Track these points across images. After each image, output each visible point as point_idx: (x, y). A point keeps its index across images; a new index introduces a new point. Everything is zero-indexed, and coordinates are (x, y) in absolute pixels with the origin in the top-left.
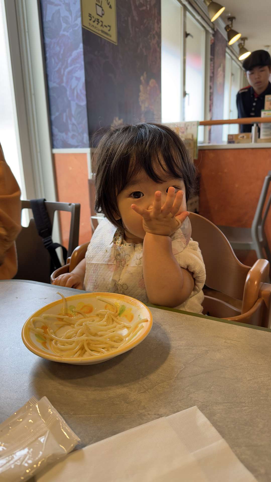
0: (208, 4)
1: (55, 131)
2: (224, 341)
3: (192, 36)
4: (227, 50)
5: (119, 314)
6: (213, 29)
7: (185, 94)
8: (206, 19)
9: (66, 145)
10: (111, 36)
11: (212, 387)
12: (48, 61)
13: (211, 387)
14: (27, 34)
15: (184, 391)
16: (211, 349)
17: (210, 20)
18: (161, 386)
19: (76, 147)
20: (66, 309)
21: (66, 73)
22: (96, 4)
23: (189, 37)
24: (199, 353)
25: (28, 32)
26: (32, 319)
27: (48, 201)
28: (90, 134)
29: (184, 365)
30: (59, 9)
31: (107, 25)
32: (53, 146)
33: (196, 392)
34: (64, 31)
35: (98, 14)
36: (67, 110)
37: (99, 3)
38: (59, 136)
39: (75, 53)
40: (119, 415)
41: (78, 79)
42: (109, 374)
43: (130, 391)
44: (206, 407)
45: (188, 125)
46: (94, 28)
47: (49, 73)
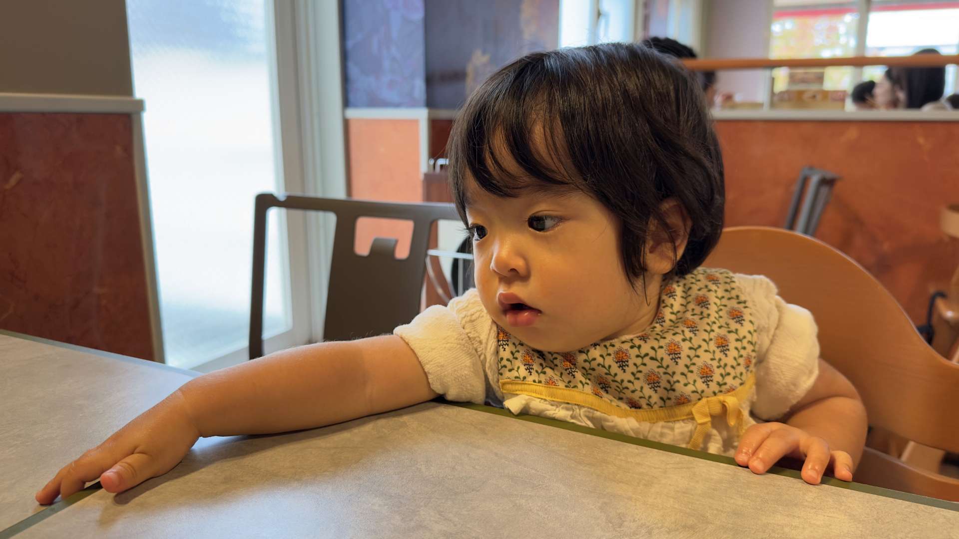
1: (353, 71)
7: (599, 14)
9: (374, 102)
19: (397, 105)
28: (430, 81)
32: (346, 103)
36: (382, 30)
38: (361, 82)
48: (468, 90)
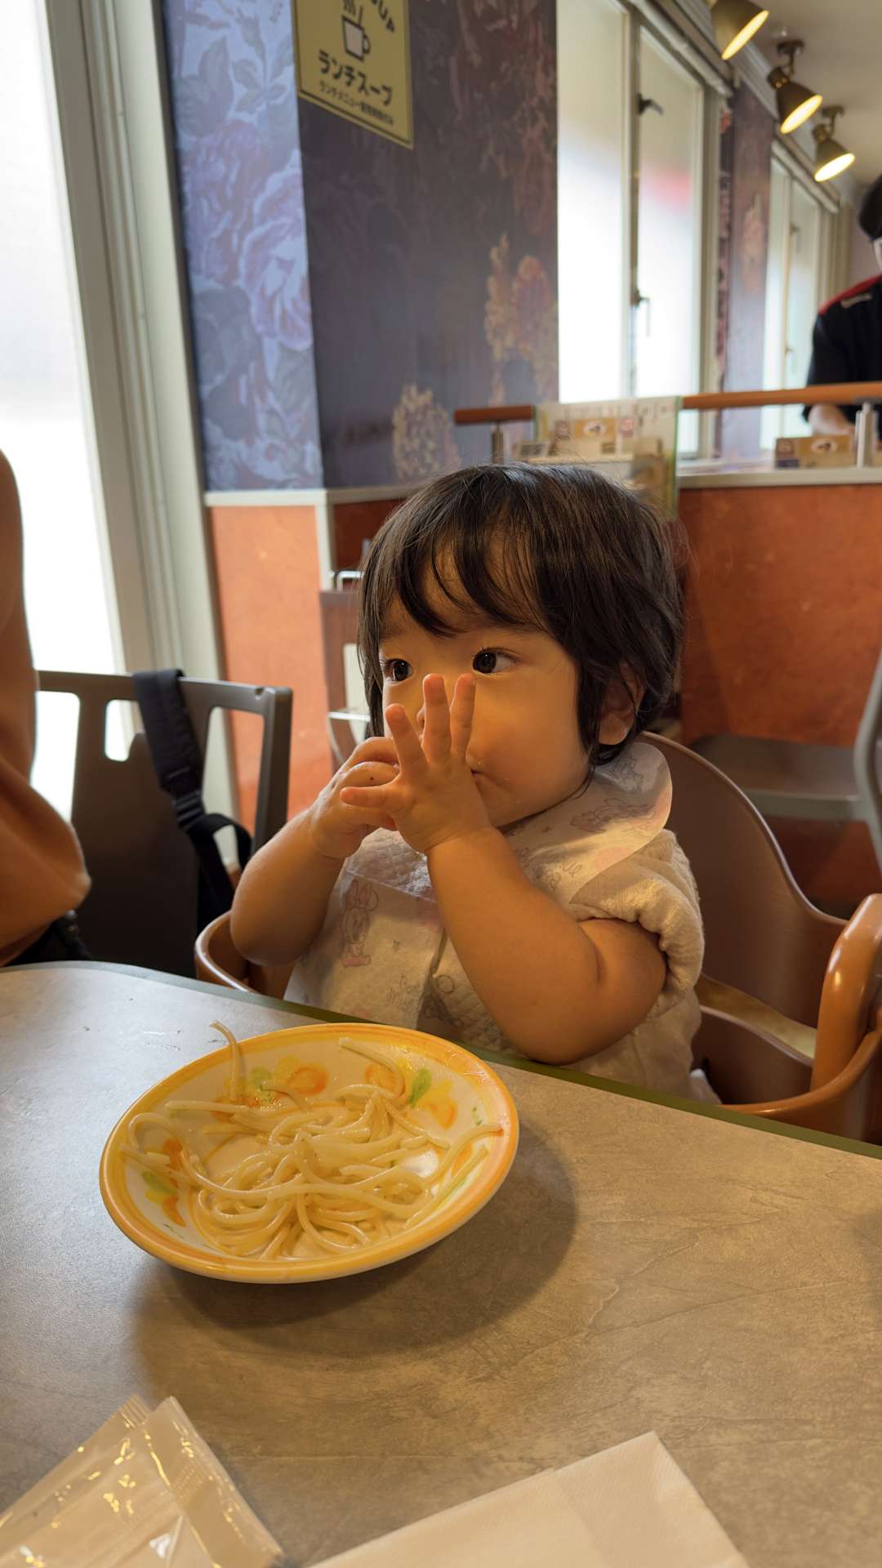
1: (214, 433)
2: (750, 1194)
3: (659, 110)
4: (777, 149)
5: (411, 1100)
6: (729, 83)
7: (636, 298)
8: (707, 51)
9: (248, 480)
10: (391, 122)
11: (708, 1364)
12: (188, 208)
13: (704, 1362)
14: (120, 120)
15: (617, 1377)
16: (708, 1224)
17: (719, 54)
18: (542, 1358)
19: (282, 485)
20: (242, 1081)
21: (246, 246)
22: (345, 19)
23: (649, 112)
24: (668, 1237)
25: (124, 114)
26: (132, 1122)
27: (189, 678)
28: (327, 444)
29: (619, 1282)
30: (223, 41)
31: (380, 88)
32: (205, 483)
33: (654, 1381)
34: (239, 109)
35: (349, 52)
36: (252, 366)
37: (354, 13)
38: (228, 450)
39: (275, 182)
40: (405, 1457)
41: (285, 265)
42: (378, 1311)
43: (441, 1371)
44: (686, 1437)
45: (646, 411)
46: (338, 96)
47: (192, 247)
48: (397, 452)
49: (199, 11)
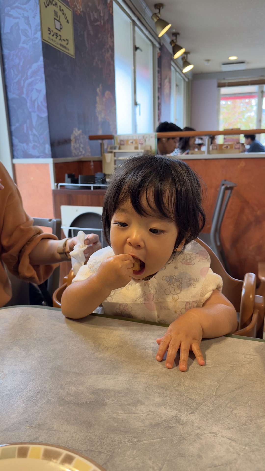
0: (156, 20)
1: (16, 141)
2: (244, 356)
3: (141, 50)
4: (172, 63)
6: (160, 44)
7: (136, 104)
8: (154, 35)
9: (27, 156)
10: (69, 50)
12: (7, 72)
15: (227, 408)
16: (236, 365)
17: (157, 36)
19: (38, 157)
21: (26, 84)
22: (55, 19)
23: (138, 51)
24: (226, 370)
28: (52, 145)
30: (18, 22)
31: (65, 39)
32: (13, 156)
33: (237, 408)
34: (23, 43)
35: (56, 29)
36: (28, 121)
37: (58, 17)
38: (20, 146)
39: (35, 66)
41: (39, 91)
45: (146, 137)
46: (53, 41)
47: (8, 84)
48: (72, 148)
49: (10, 13)
